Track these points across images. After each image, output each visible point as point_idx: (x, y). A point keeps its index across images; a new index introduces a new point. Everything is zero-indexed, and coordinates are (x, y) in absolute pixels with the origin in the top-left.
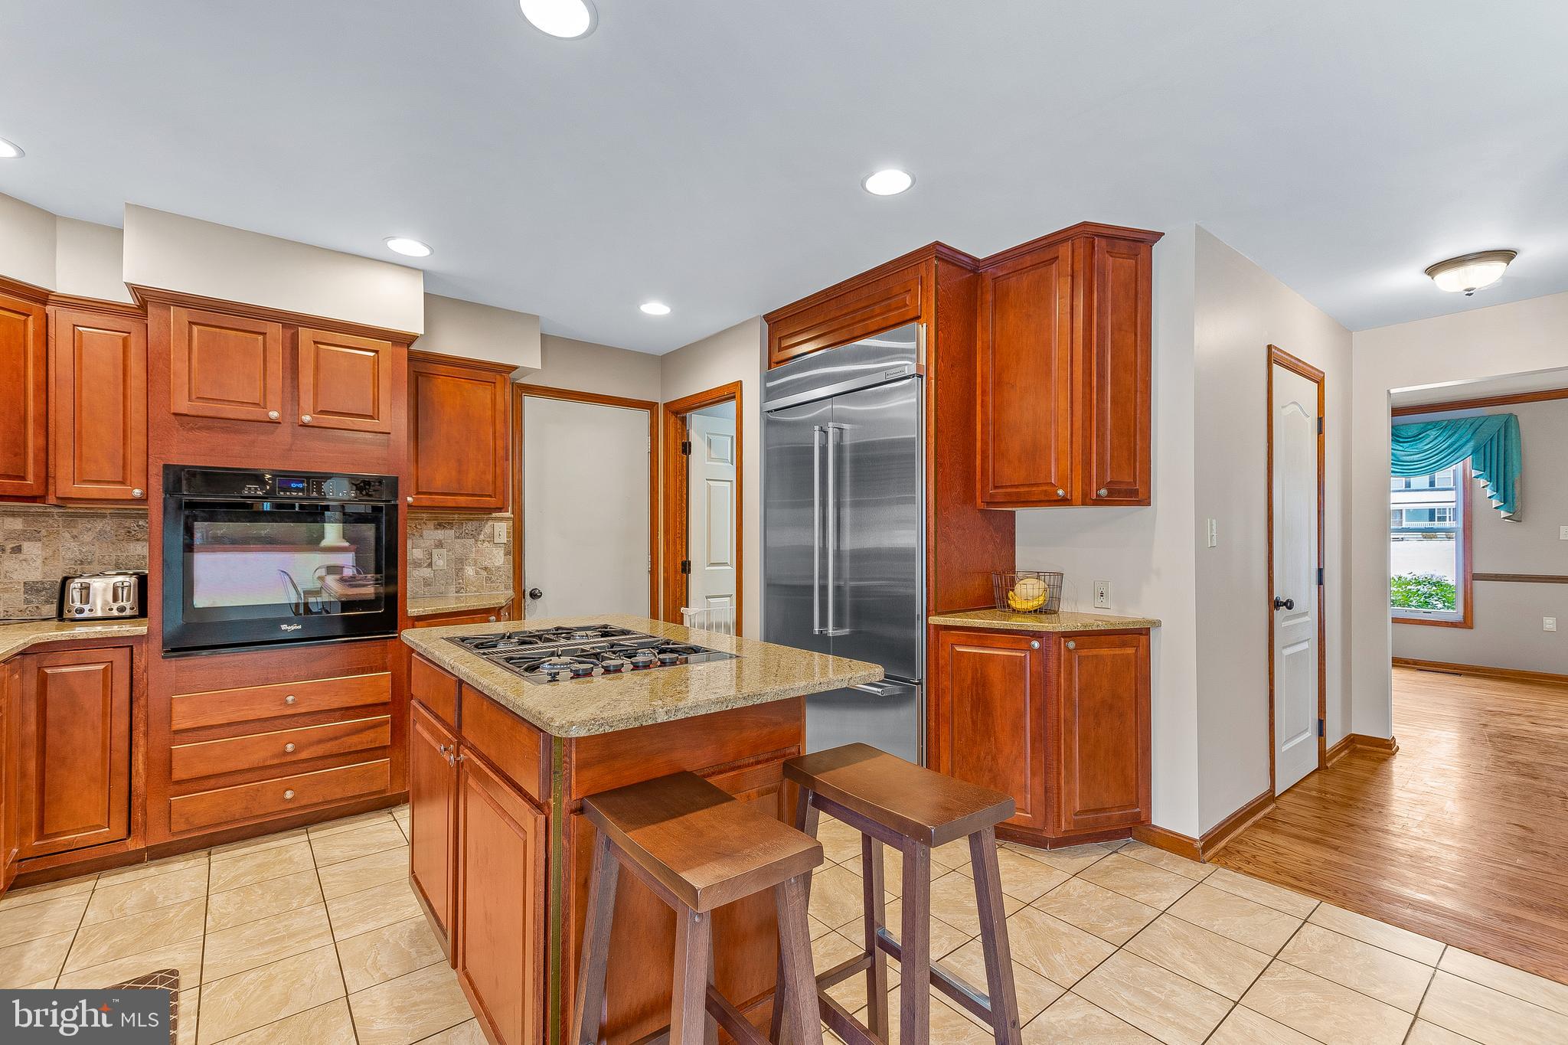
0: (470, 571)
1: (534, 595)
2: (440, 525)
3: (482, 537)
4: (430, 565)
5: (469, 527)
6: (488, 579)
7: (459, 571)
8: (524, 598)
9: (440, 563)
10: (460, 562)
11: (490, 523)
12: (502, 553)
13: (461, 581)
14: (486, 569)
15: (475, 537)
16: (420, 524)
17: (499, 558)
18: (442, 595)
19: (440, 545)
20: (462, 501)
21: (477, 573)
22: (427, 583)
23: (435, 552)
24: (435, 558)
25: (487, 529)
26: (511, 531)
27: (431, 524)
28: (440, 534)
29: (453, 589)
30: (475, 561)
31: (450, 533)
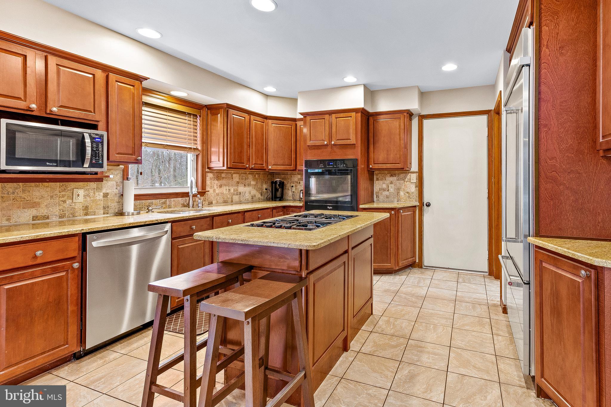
0: (402, 193)
1: (428, 205)
2: (391, 175)
3: (406, 180)
4: (388, 190)
5: (402, 176)
6: (409, 197)
7: (398, 193)
8: (424, 206)
9: (392, 190)
10: (398, 190)
11: (409, 174)
12: (414, 186)
13: (399, 197)
14: (408, 193)
15: (404, 180)
16: (385, 175)
17: (413, 189)
18: (392, 202)
19: (391, 183)
20: (389, 166)
21: (405, 194)
22: (387, 197)
23: (390, 185)
24: (390, 188)
25: (408, 177)
26: (418, 177)
27: (389, 175)
28: (392, 179)
29: (396, 200)
30: (404, 190)
31: (395, 178)
